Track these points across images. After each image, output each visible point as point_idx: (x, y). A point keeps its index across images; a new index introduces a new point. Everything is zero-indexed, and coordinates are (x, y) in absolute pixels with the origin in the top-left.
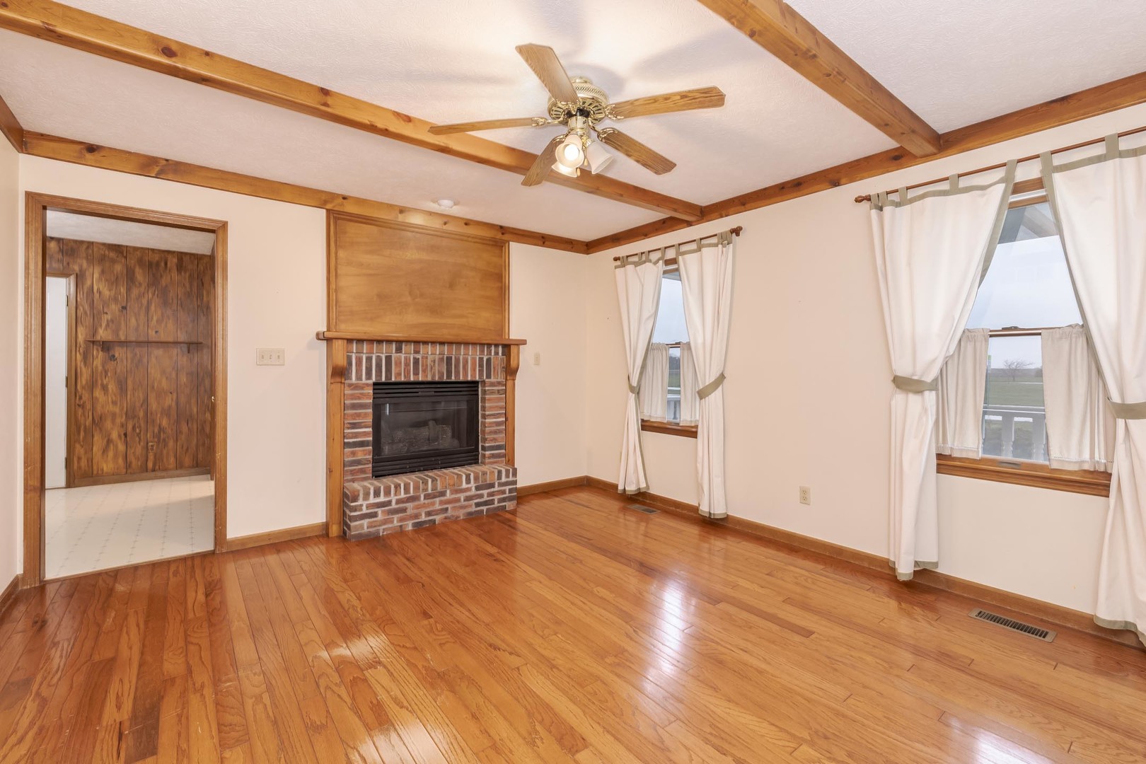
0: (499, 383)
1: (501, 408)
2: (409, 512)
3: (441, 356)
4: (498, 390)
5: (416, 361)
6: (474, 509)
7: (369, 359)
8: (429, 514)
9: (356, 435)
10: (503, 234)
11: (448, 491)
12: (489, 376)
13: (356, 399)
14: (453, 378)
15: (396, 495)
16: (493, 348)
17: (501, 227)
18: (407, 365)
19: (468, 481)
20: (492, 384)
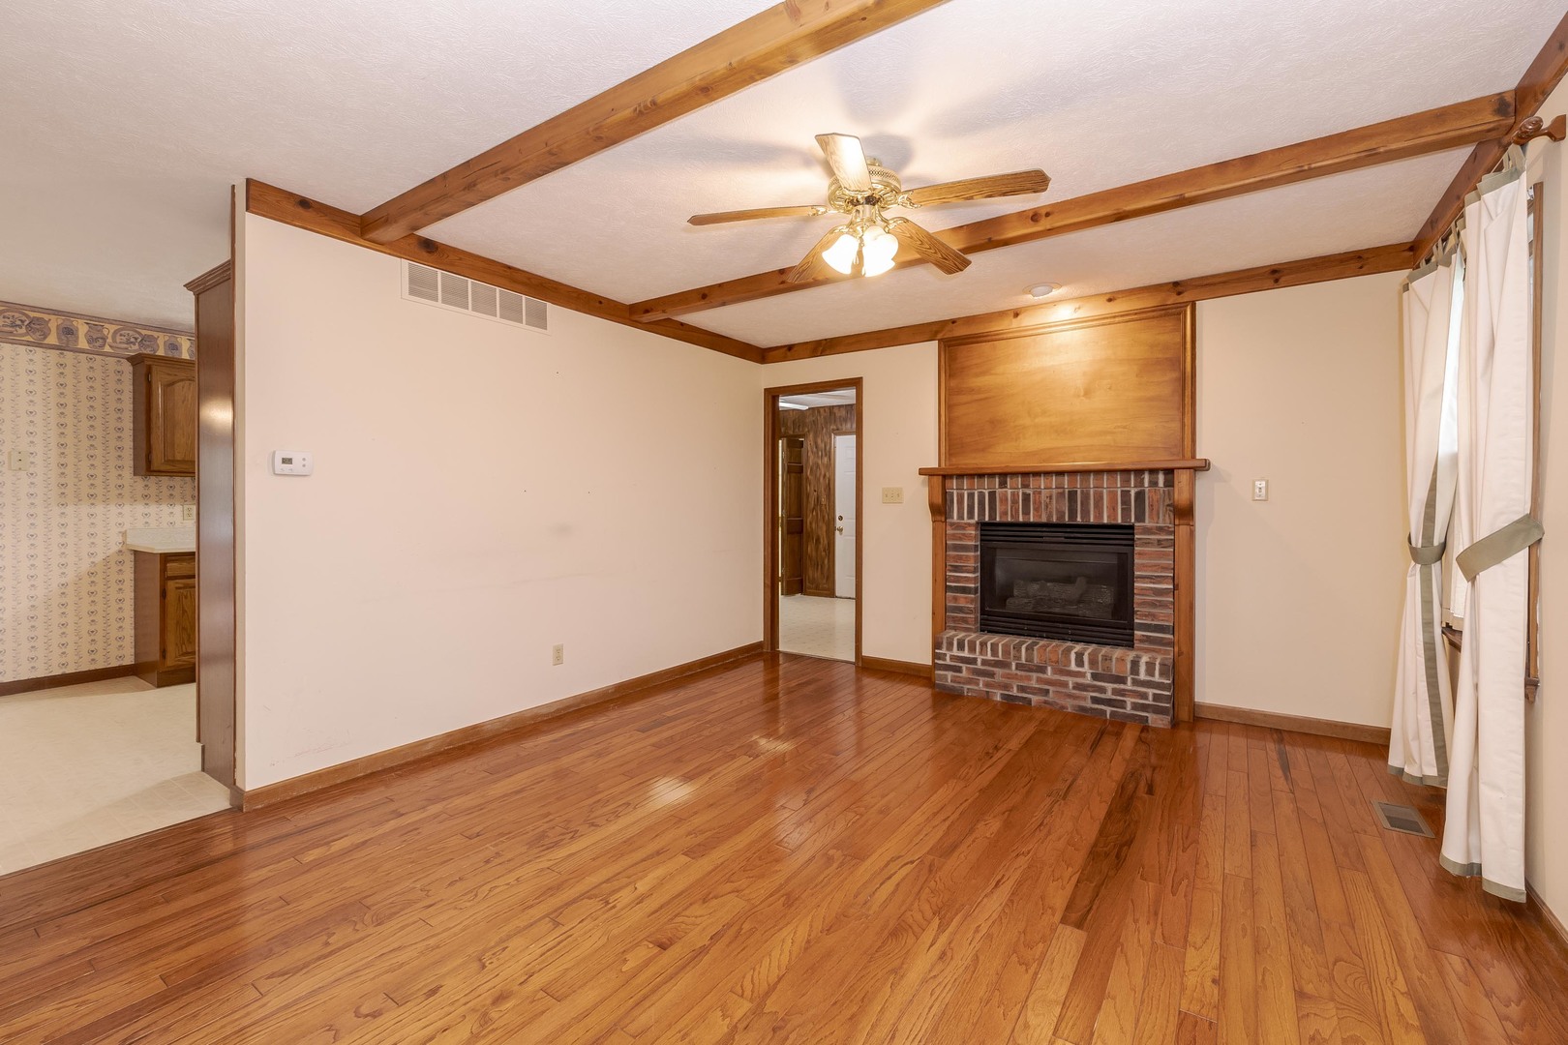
0: (1161, 530)
1: (1164, 568)
2: (998, 679)
3: (1060, 490)
4: (1159, 541)
5: (1026, 497)
6: (1089, 704)
7: (971, 496)
8: (1022, 689)
9: (958, 579)
10: (1179, 294)
11: (1049, 668)
12: (1140, 517)
13: (956, 540)
14: (1079, 519)
15: (981, 653)
16: (1146, 477)
17: (1176, 284)
18: (1015, 502)
19: (1080, 662)
20: (1148, 531)
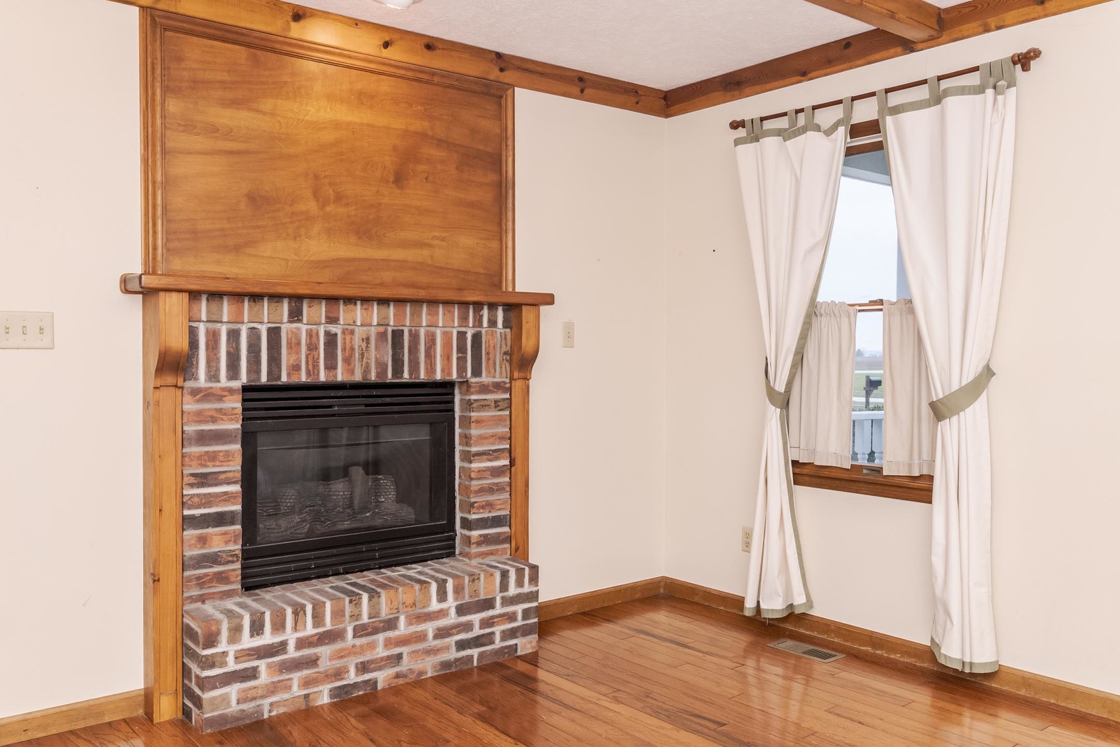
0: (498, 387)
1: (501, 438)
2: (325, 665)
3: (381, 329)
4: (496, 402)
5: (331, 339)
6: (453, 654)
7: (234, 335)
8: (363, 668)
9: (208, 500)
10: (502, 70)
11: (402, 619)
12: (477, 372)
13: (206, 422)
14: (406, 375)
15: (295, 629)
16: (485, 312)
17: (499, 55)
18: (312, 347)
19: (442, 596)
20: (484, 389)
